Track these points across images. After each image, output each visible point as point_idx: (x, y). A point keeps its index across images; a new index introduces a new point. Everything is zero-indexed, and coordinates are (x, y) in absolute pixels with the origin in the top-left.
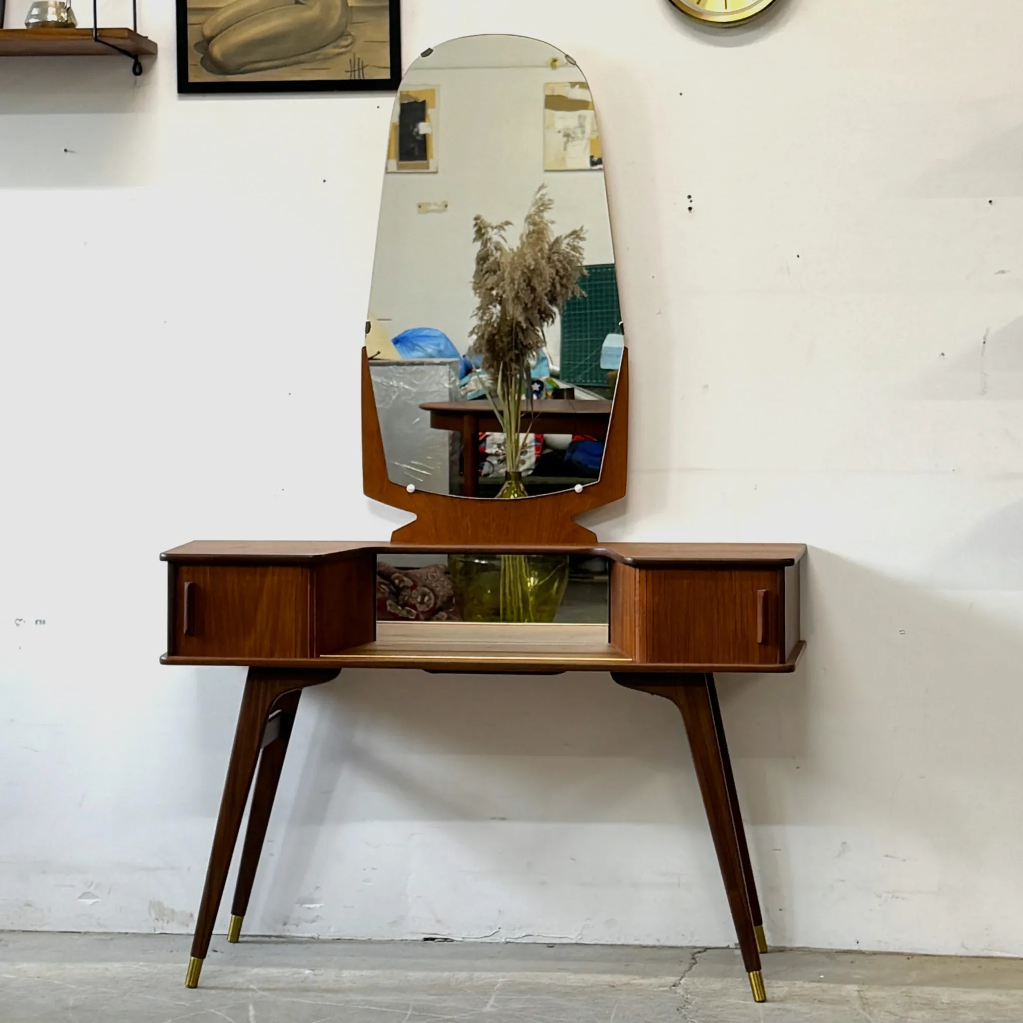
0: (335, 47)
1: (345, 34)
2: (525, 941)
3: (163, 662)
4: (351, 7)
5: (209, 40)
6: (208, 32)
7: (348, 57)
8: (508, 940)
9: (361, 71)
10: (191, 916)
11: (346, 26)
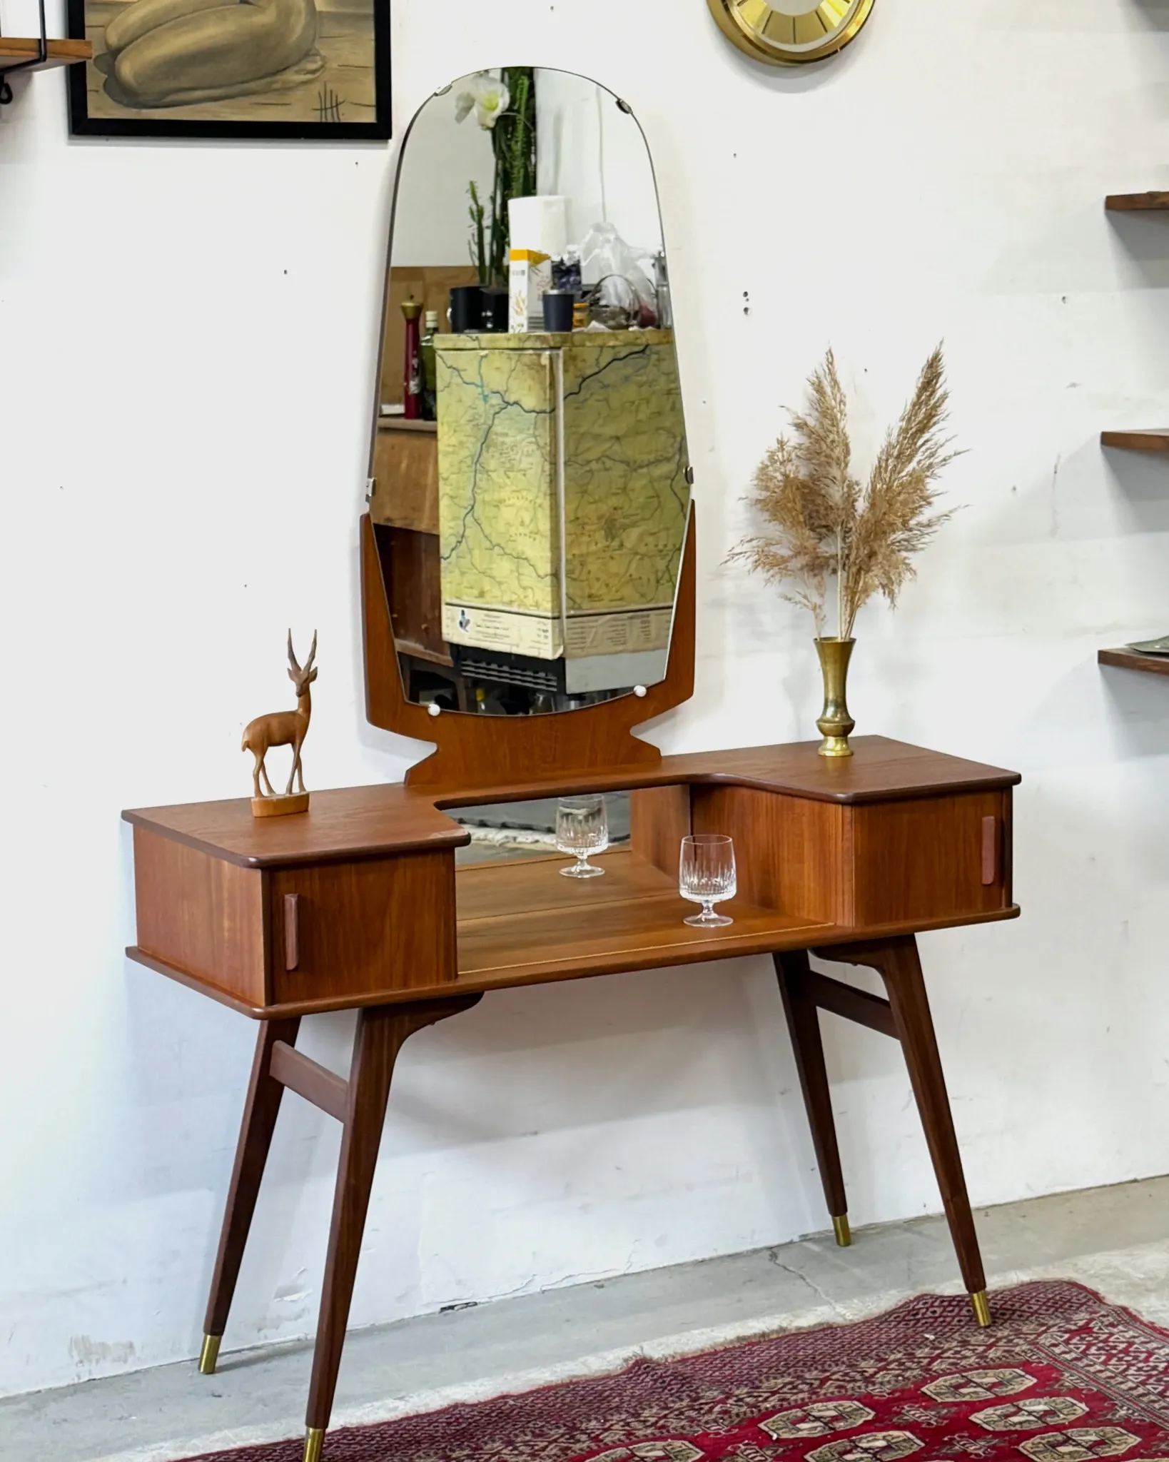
0: (298, 72)
1: (313, 52)
2: (563, 1285)
4: (320, 12)
5: (115, 53)
6: (113, 40)
7: (316, 88)
8: (544, 1288)
9: (335, 109)
10: (131, 1346)
11: (313, 41)
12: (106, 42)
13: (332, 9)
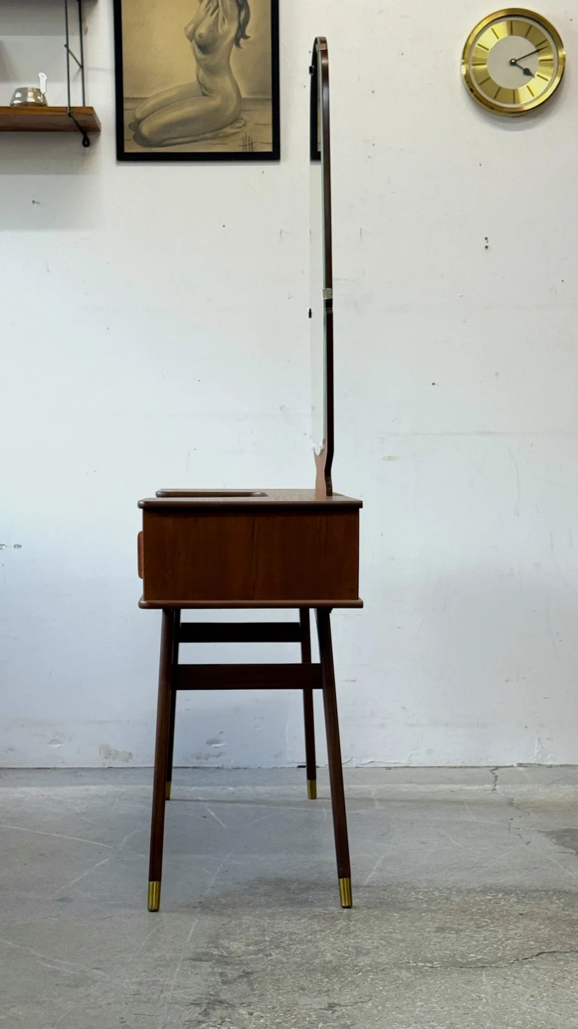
0: (232, 128)
1: (240, 118)
2: (370, 766)
4: (244, 99)
5: (139, 122)
6: (138, 115)
7: (241, 135)
8: (358, 766)
9: (251, 146)
10: (131, 754)
11: (240, 113)
12: (134, 116)
13: (250, 97)
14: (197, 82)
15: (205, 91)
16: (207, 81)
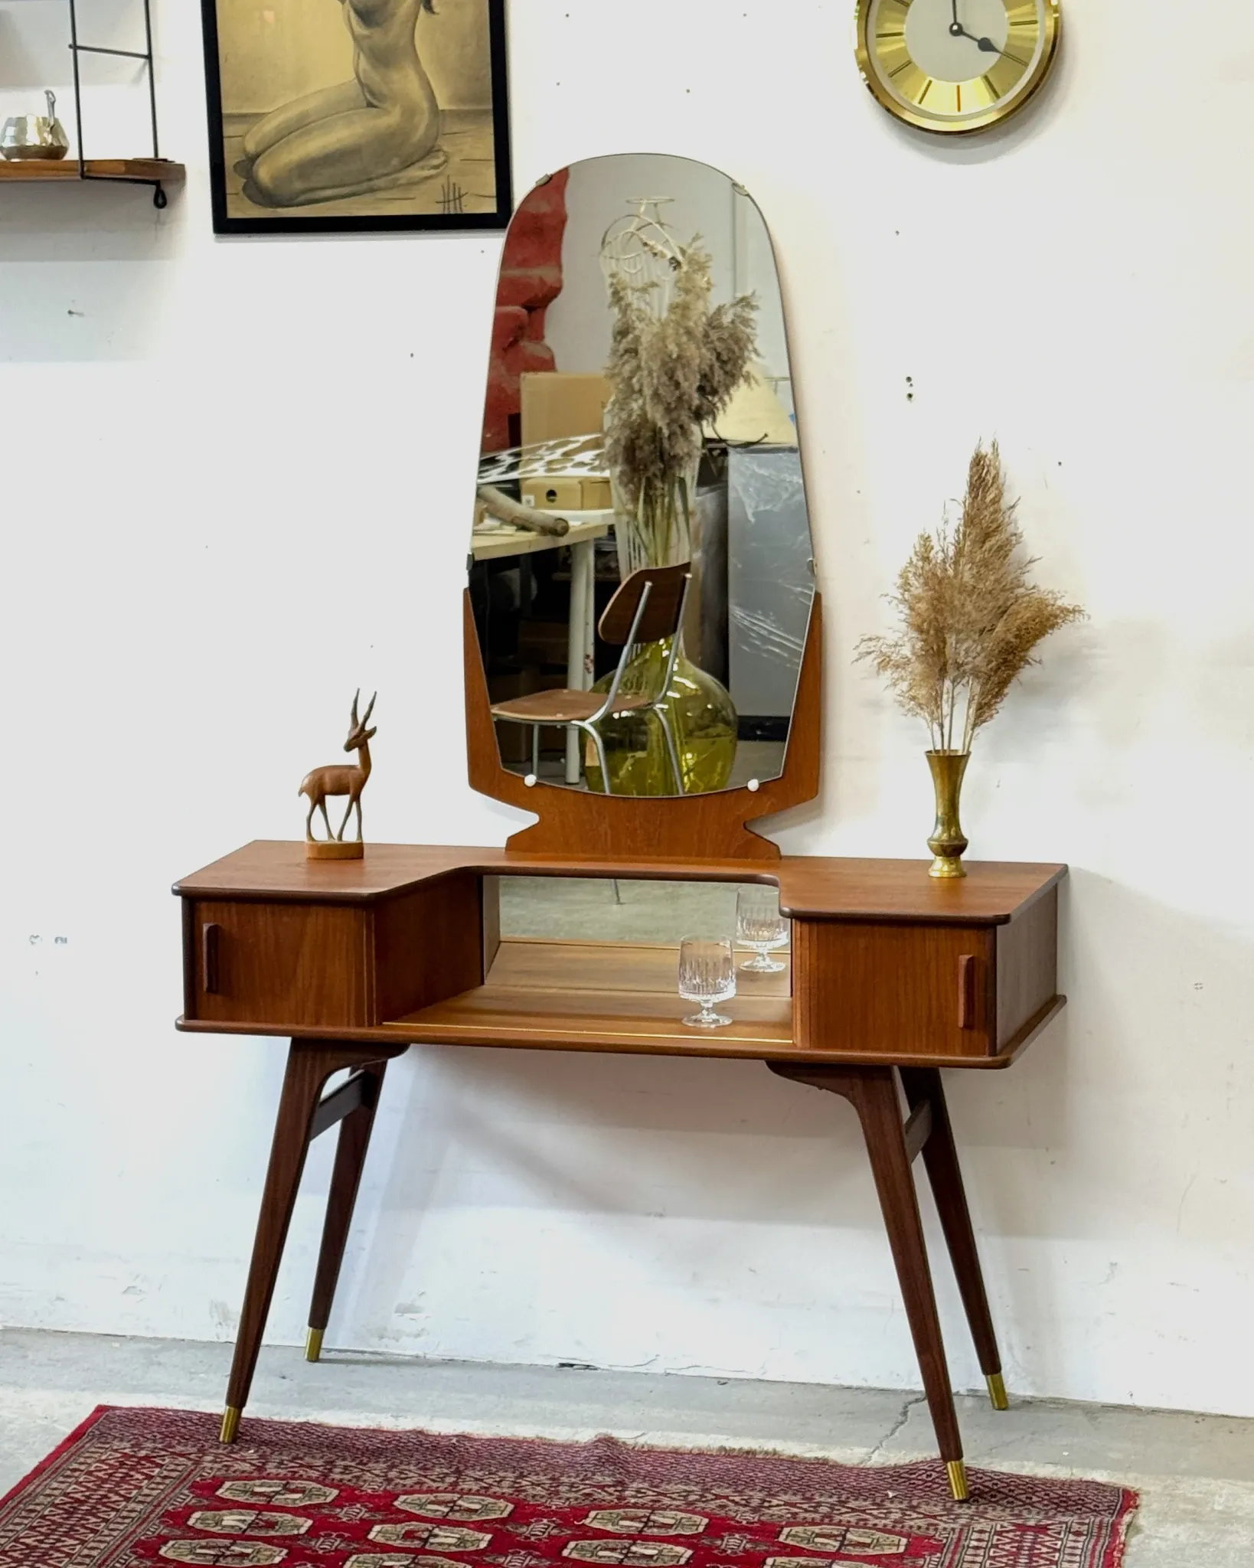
0: (422, 168)
1: (436, 149)
2: (691, 1374)
3: (182, 1028)
4: (443, 111)
5: (252, 159)
6: (251, 147)
8: (668, 1371)
9: (457, 201)
11: (436, 139)
12: (244, 151)
13: (453, 107)
14: (356, 81)
15: (372, 99)
16: (375, 78)
